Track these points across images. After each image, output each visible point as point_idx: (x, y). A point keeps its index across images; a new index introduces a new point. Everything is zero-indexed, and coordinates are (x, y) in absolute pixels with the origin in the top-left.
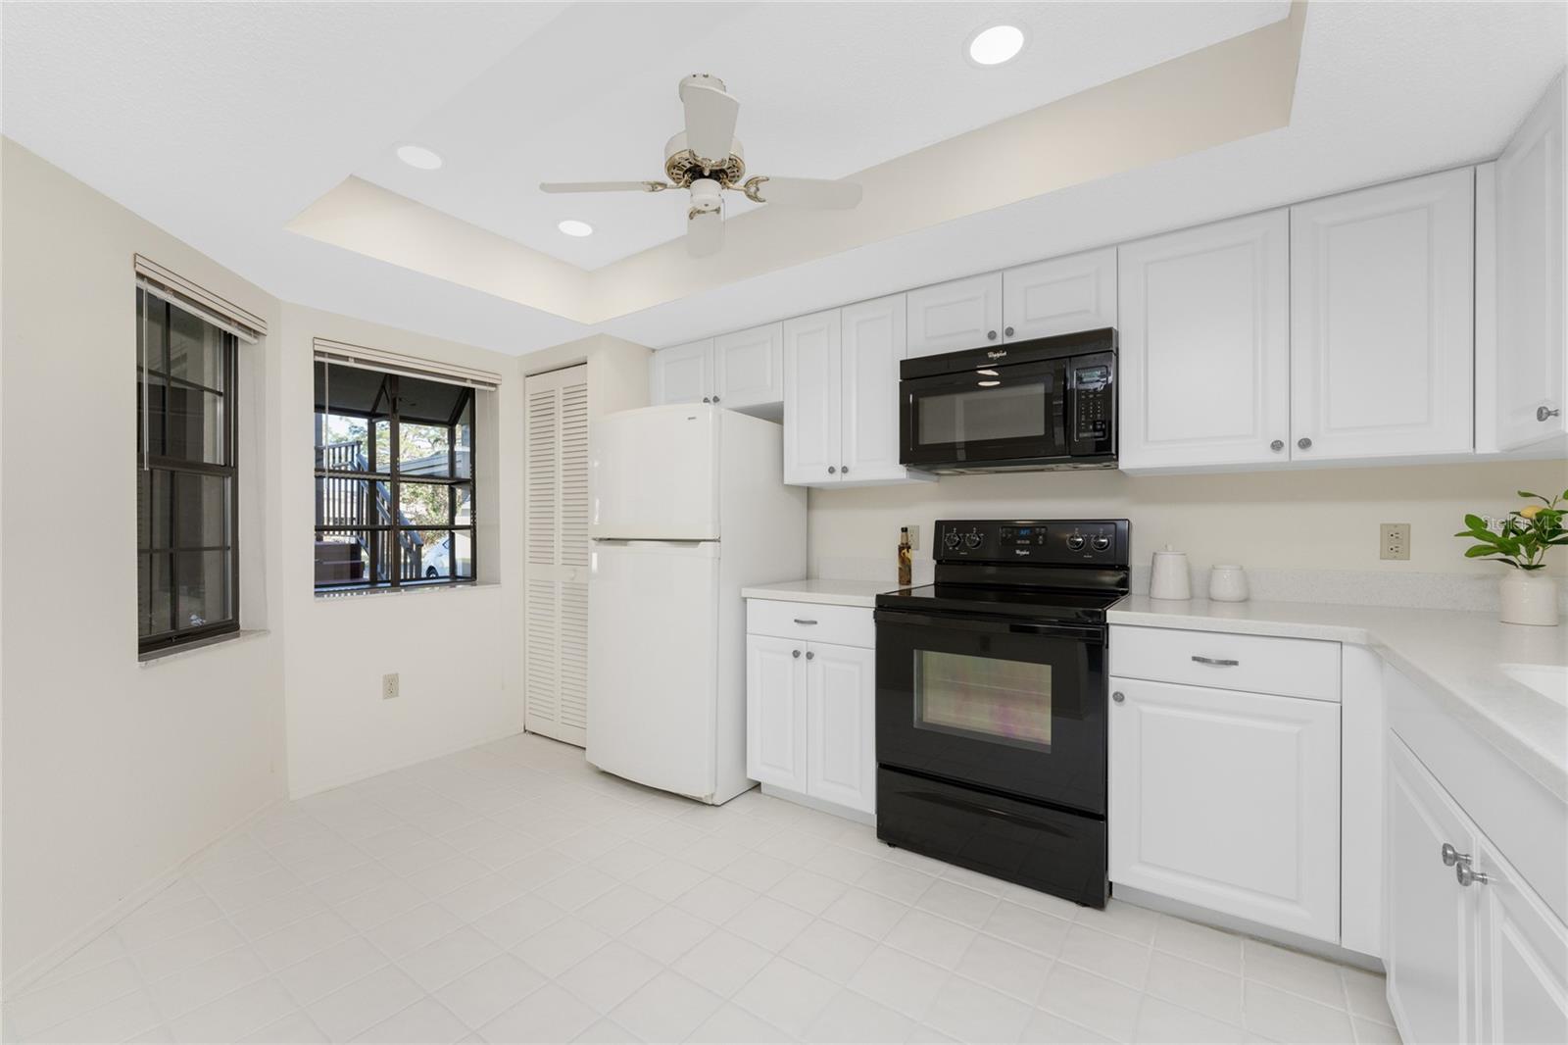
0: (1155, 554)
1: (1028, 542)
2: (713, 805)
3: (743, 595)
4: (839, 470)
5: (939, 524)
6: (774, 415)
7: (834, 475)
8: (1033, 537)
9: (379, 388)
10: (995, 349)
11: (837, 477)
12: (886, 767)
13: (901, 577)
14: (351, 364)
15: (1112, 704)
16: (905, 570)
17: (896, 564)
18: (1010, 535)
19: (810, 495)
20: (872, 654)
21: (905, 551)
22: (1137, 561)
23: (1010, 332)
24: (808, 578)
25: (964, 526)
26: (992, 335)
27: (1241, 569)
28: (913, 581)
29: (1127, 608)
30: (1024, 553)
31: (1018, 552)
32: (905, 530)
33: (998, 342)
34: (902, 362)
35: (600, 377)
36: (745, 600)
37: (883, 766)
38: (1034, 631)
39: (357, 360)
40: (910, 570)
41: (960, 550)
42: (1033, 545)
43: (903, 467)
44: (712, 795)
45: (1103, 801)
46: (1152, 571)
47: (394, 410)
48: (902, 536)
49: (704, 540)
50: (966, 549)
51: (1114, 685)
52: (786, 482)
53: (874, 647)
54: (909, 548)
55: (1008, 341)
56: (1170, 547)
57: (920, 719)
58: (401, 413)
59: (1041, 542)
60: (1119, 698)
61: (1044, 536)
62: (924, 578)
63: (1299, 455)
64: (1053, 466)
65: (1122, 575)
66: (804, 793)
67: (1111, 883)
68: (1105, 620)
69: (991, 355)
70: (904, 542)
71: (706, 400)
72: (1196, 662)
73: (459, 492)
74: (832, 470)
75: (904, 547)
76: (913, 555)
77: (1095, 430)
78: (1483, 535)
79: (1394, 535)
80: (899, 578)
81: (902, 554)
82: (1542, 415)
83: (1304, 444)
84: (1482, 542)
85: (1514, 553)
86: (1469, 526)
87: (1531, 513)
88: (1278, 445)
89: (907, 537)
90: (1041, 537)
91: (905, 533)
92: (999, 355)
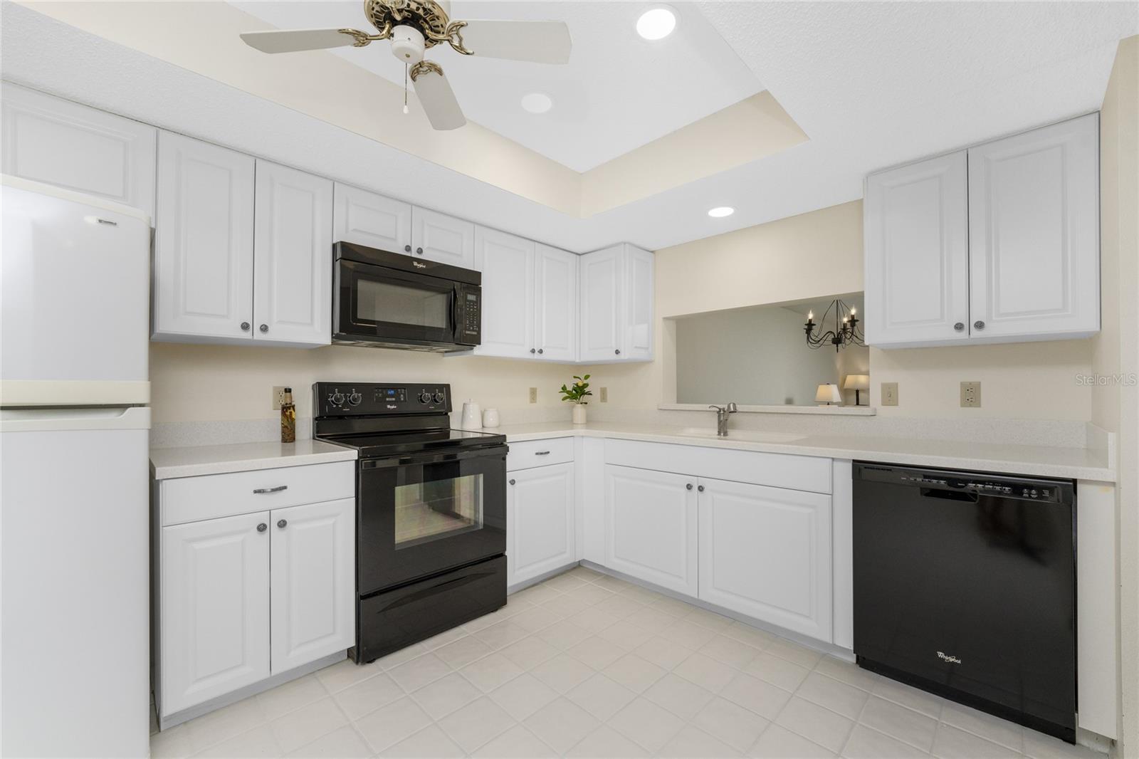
1: (394, 399)
3: (157, 476)
7: (247, 333)
8: (397, 396)
10: (419, 261)
11: (249, 336)
15: (509, 487)
16: (291, 428)
18: (380, 395)
20: (353, 500)
21: (291, 410)
23: (419, 251)
30: (393, 407)
31: (389, 406)
36: (157, 483)
37: (363, 598)
40: (294, 428)
41: (343, 407)
42: (398, 402)
48: (285, 396)
49: (133, 405)
50: (348, 406)
52: (158, 330)
53: (353, 494)
54: (293, 408)
59: (402, 399)
61: (405, 395)
66: (267, 675)
69: (415, 264)
70: (288, 401)
74: (245, 327)
75: (290, 407)
77: (473, 330)
78: (568, 392)
79: (533, 392)
80: (283, 437)
81: (288, 413)
82: (617, 352)
83: (541, 352)
84: (567, 395)
85: (576, 398)
86: (562, 388)
87: (580, 384)
88: (533, 351)
89: (291, 398)
90: (402, 396)
91: (288, 394)
92: (421, 266)
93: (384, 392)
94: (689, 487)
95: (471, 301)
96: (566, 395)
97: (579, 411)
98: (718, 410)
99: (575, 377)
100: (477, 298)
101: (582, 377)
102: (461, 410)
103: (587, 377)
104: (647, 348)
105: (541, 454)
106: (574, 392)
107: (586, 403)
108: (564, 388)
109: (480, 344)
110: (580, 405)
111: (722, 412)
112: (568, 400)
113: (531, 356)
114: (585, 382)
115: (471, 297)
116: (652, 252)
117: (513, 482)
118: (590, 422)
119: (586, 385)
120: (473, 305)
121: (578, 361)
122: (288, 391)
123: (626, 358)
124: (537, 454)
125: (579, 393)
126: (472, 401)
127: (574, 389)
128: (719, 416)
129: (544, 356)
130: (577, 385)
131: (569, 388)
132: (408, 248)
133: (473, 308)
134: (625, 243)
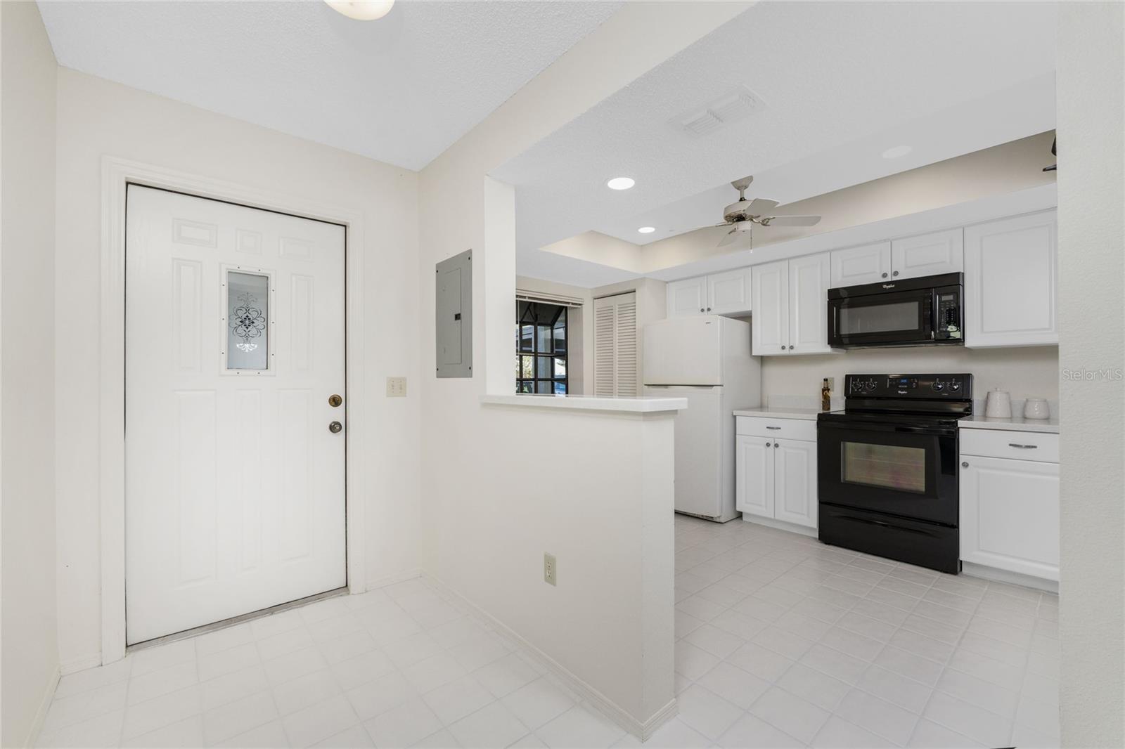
0: (988, 393)
1: (906, 386)
2: (719, 523)
3: (734, 414)
4: (787, 347)
5: (848, 377)
6: (746, 317)
7: (784, 350)
8: (910, 384)
9: (526, 308)
10: (888, 283)
11: (786, 352)
12: (823, 503)
13: (823, 406)
14: (527, 300)
15: (962, 470)
16: (826, 401)
17: (821, 399)
18: (893, 383)
19: (763, 360)
20: (816, 444)
21: (826, 391)
22: (977, 396)
23: (896, 273)
24: (762, 407)
25: (864, 378)
26: (885, 275)
27: (1045, 401)
28: (831, 409)
29: (971, 419)
30: (905, 393)
31: (899, 392)
32: (826, 380)
33: (888, 279)
34: (829, 290)
35: (644, 299)
36: (735, 417)
37: (822, 503)
38: (911, 430)
39: (529, 298)
40: (829, 402)
41: (862, 391)
42: (909, 388)
43: (829, 346)
44: (719, 517)
45: (956, 518)
46: (986, 402)
47: (536, 320)
48: (824, 384)
49: (716, 386)
50: (866, 390)
51: (962, 459)
52: (753, 354)
53: (816, 440)
54: (829, 390)
55: (895, 278)
56: (998, 389)
57: (844, 479)
58: (539, 321)
59: (914, 386)
60: (966, 465)
61: (917, 384)
62: (838, 406)
64: (924, 345)
65: (967, 405)
66: (773, 517)
67: (961, 561)
68: (957, 425)
69: (885, 286)
70: (826, 387)
71: (703, 310)
72: (1011, 447)
73: (557, 361)
74: (783, 348)
75: (826, 390)
76: (831, 394)
81: (825, 394)
91: (826, 382)
92: (890, 286)
95: (946, 301)
100: (955, 297)
105: (1020, 446)
109: (964, 337)
115: (947, 298)
120: (950, 304)
133: (950, 307)
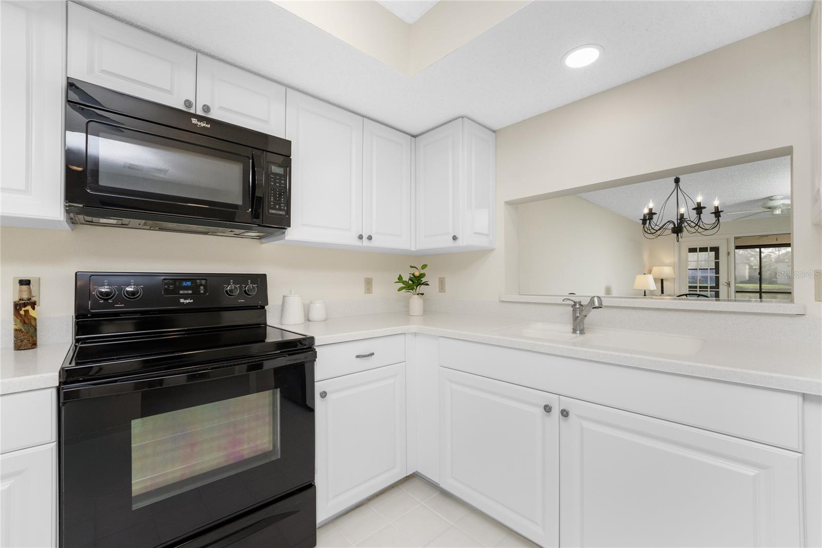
1: (190, 292)
8: (195, 288)
10: (202, 118)
13: (19, 341)
15: (318, 401)
18: (172, 286)
21: (29, 308)
23: (206, 109)
27: (324, 302)
30: (188, 301)
31: (182, 301)
40: (34, 329)
41: (115, 302)
42: (195, 295)
43: (64, 208)
46: (282, 308)
50: (123, 301)
54: (33, 305)
59: (202, 292)
61: (205, 287)
63: (365, 242)
69: (194, 121)
70: (25, 296)
75: (27, 303)
77: (280, 209)
78: (404, 282)
79: (369, 283)
80: (15, 344)
81: (22, 312)
82: (455, 238)
83: (370, 238)
84: (404, 286)
85: (412, 289)
86: (398, 279)
87: (417, 274)
88: (361, 237)
89: (30, 292)
90: (202, 287)
91: (25, 287)
92: (203, 125)
93: (177, 283)
94: (547, 409)
95: (276, 174)
96: (401, 285)
97: (416, 302)
98: (573, 303)
99: (411, 267)
100: (285, 171)
101: (419, 267)
102: (281, 303)
103: (424, 267)
104: (487, 235)
105: (365, 356)
106: (410, 282)
107: (423, 294)
108: (400, 278)
109: (290, 227)
110: (417, 296)
111: (578, 306)
112: (404, 290)
113: (358, 243)
114: (422, 272)
115: (276, 169)
116: (494, 131)
117: (324, 395)
118: (427, 312)
119: (422, 275)
120: (280, 179)
121: (413, 249)
122: (25, 283)
123: (465, 245)
124: (358, 357)
125: (415, 282)
126: (293, 292)
127: (410, 279)
128: (574, 311)
129: (375, 243)
130: (413, 275)
131: (406, 278)
132: (188, 103)
133: (280, 183)
134: (462, 117)
